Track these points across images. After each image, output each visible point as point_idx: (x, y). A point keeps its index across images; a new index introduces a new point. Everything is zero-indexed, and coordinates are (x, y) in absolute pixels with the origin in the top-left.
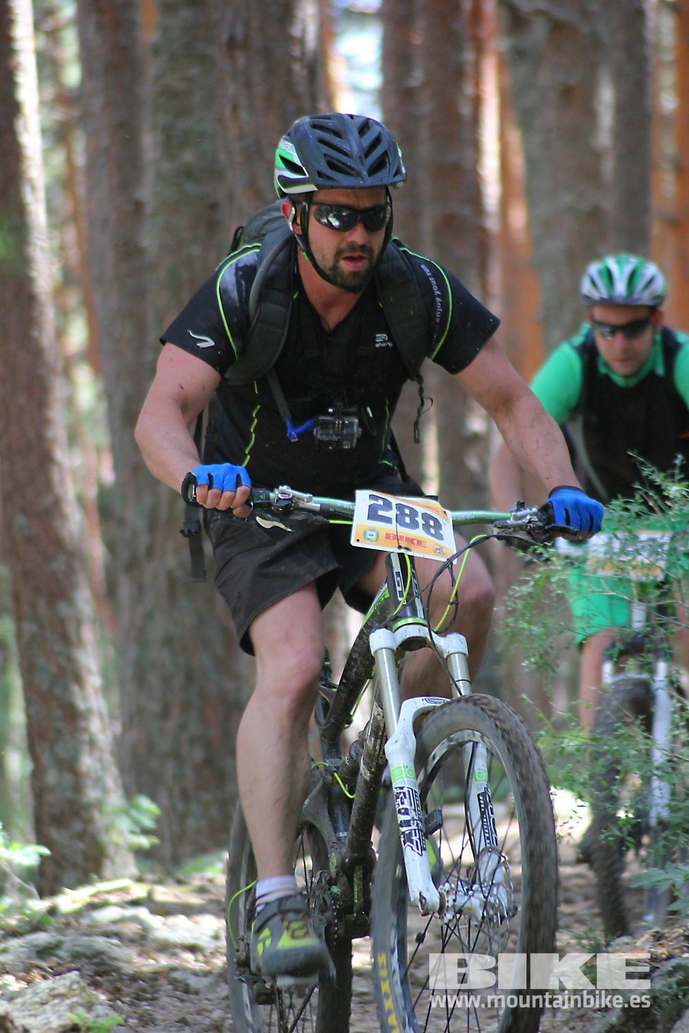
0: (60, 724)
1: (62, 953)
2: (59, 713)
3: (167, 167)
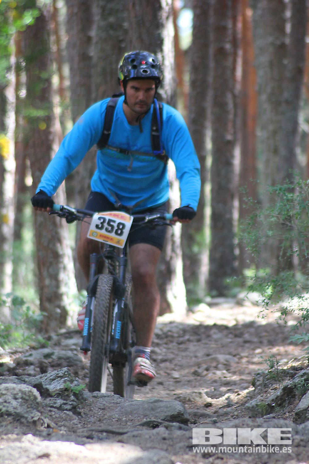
0: (51, 260)
1: (54, 357)
2: (51, 255)
3: (102, 23)
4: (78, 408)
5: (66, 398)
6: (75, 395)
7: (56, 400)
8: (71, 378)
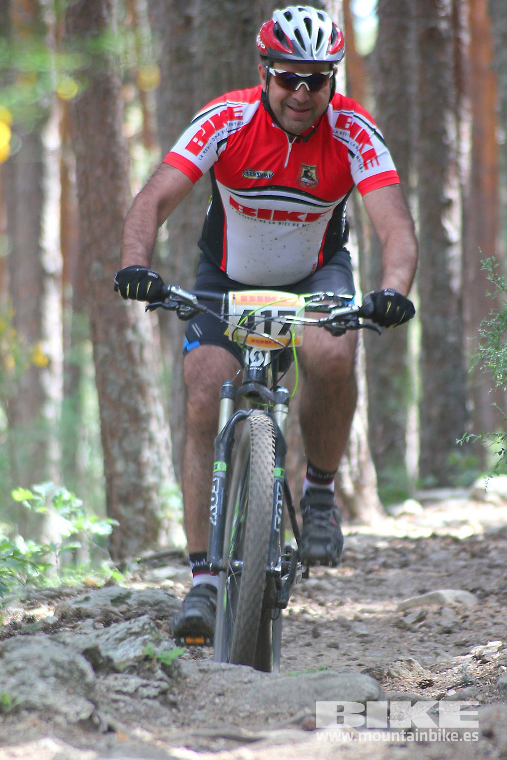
1: (129, 601)
4: (170, 693)
5: (148, 674)
6: (165, 668)
7: (127, 678)
8: (157, 636)
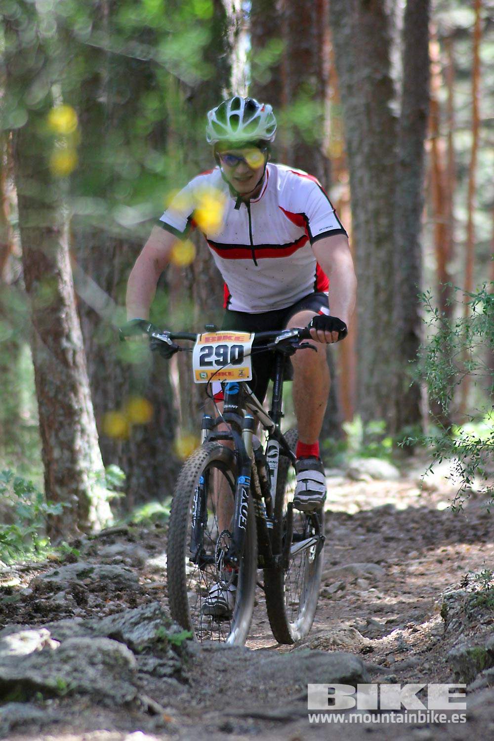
0: (61, 419)
2: (61, 412)
4: (183, 671)
5: (161, 654)
6: (175, 648)
7: (146, 659)
8: (167, 620)
